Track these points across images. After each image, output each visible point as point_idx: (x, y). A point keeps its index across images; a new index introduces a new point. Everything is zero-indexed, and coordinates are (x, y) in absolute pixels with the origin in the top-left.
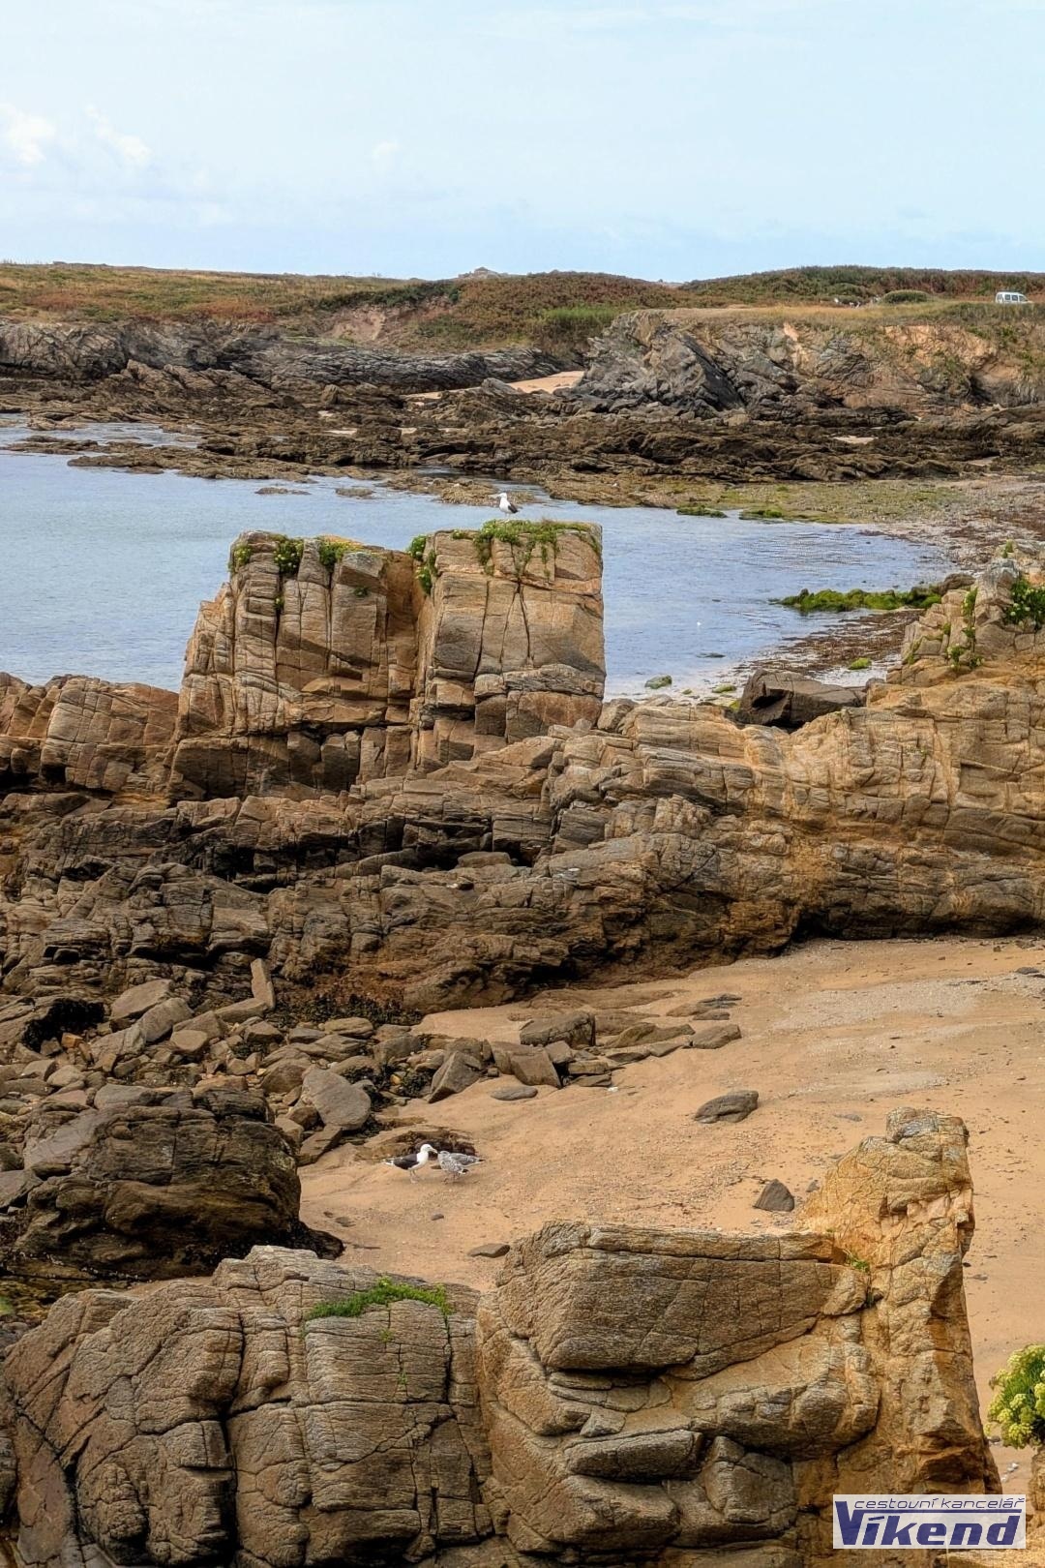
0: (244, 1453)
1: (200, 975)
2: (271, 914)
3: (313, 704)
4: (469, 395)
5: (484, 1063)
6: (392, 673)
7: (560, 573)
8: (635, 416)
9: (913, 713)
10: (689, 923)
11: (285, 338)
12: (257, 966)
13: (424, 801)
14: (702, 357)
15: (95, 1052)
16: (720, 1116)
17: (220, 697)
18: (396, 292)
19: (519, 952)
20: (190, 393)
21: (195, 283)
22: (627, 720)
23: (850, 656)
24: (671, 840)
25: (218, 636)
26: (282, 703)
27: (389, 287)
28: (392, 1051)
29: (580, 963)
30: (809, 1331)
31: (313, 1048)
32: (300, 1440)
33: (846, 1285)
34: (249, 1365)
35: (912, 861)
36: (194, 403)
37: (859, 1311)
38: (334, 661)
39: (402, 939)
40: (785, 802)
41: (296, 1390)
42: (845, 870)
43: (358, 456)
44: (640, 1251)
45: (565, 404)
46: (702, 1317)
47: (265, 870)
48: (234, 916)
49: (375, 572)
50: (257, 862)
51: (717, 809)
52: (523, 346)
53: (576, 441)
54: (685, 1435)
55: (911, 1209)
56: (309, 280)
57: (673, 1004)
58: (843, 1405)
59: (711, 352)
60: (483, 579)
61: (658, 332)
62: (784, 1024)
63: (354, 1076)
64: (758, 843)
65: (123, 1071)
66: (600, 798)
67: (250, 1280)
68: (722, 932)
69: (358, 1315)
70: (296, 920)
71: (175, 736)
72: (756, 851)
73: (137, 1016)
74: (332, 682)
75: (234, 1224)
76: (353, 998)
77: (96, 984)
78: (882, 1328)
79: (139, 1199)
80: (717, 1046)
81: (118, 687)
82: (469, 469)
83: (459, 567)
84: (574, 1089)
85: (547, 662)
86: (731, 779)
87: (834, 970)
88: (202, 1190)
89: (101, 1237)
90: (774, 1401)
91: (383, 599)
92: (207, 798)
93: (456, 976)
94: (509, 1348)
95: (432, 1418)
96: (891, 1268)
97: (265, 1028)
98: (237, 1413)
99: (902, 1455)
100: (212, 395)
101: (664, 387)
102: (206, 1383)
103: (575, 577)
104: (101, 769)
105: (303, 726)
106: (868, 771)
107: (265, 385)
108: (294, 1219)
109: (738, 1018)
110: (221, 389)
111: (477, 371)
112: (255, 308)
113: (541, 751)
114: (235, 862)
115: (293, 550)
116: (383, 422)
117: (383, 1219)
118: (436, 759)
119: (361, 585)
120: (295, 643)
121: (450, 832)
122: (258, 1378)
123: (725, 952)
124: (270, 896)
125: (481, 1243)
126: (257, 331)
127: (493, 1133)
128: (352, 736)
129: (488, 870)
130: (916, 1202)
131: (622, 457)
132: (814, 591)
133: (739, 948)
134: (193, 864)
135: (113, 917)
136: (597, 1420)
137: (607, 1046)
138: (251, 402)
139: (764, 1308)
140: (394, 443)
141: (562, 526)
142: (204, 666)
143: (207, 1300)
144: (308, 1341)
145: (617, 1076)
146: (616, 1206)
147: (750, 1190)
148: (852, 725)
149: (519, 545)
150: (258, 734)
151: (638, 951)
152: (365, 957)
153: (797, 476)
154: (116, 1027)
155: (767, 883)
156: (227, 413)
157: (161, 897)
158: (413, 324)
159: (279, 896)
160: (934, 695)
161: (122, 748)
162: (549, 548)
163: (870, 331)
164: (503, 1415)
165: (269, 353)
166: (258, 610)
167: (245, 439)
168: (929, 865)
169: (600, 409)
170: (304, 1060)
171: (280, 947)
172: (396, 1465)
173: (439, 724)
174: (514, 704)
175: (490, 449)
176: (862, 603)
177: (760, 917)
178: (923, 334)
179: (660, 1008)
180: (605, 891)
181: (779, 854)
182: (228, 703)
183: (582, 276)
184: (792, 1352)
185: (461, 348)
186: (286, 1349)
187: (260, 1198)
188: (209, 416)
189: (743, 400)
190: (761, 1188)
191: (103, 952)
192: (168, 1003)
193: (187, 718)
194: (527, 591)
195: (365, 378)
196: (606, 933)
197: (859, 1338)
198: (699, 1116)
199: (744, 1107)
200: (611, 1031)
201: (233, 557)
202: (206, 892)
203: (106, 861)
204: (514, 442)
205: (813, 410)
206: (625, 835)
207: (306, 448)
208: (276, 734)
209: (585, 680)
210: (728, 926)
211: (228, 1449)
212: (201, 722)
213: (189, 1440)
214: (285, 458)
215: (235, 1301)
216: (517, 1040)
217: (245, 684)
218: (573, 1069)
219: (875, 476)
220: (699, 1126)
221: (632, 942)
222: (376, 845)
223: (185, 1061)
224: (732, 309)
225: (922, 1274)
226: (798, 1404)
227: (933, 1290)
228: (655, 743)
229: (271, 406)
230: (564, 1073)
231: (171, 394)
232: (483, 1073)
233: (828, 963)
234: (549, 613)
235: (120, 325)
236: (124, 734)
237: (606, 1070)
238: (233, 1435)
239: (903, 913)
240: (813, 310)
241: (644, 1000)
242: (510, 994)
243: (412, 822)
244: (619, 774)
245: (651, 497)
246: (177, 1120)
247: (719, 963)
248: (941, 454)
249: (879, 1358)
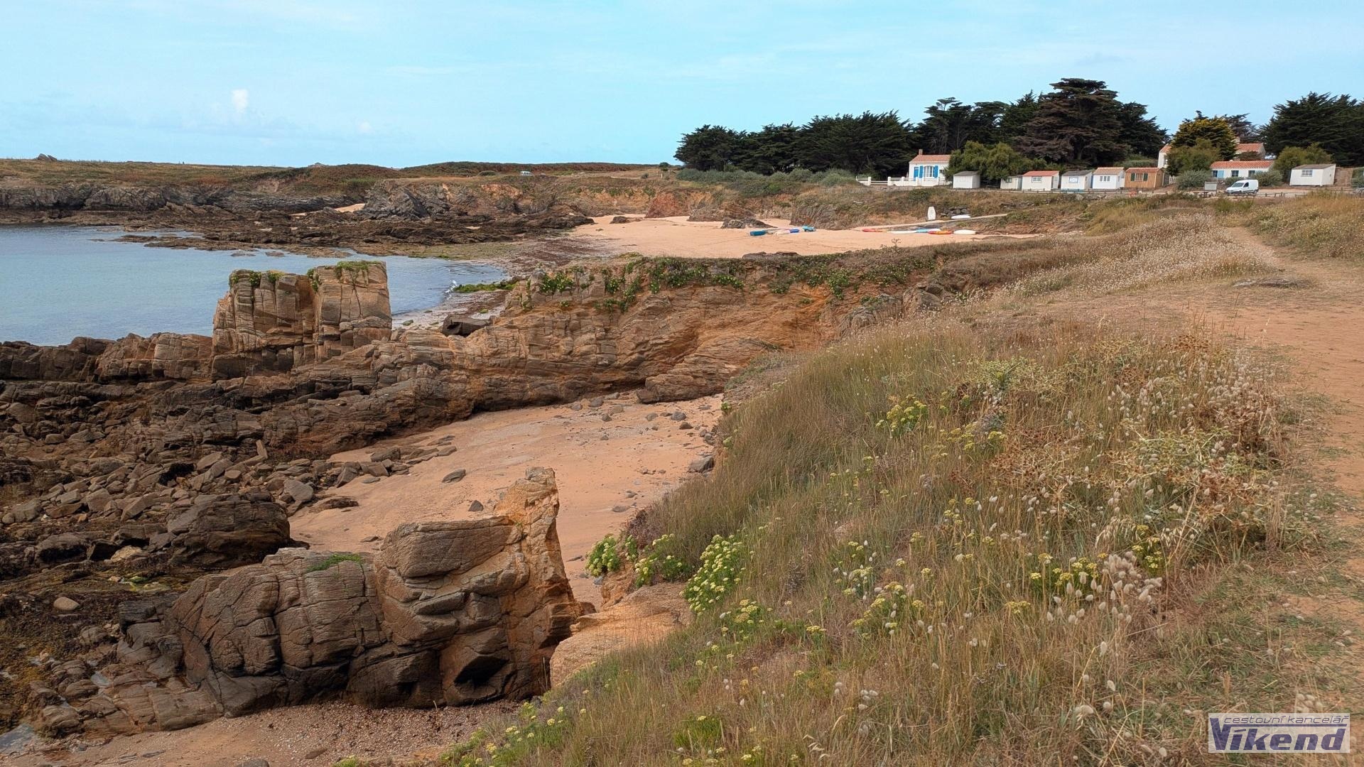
0: (283, 628)
1: (234, 449)
2: (263, 422)
3: (271, 338)
4: (318, 214)
5: (358, 470)
6: (304, 324)
7: (370, 281)
8: (387, 220)
9: (511, 327)
10: (433, 410)
11: (237, 192)
12: (259, 443)
13: (323, 373)
14: (412, 197)
15: (192, 483)
16: (452, 480)
17: (230, 338)
18: (283, 173)
19: (368, 427)
20: (196, 215)
21: (193, 170)
22: (403, 336)
23: (480, 308)
24: (424, 380)
25: (227, 313)
26: (258, 338)
27: (280, 170)
28: (319, 470)
29: (392, 429)
30: (501, 551)
31: (286, 472)
32: (306, 619)
33: (515, 531)
34: (282, 594)
35: (514, 381)
36: (199, 219)
37: (519, 541)
38: (279, 321)
39: (320, 427)
40: (466, 363)
41: (303, 601)
42: (490, 386)
43: (274, 239)
44: (437, 530)
45: (358, 216)
46: (462, 551)
47: (257, 405)
48: (247, 424)
49: (293, 284)
50: (254, 402)
51: (441, 368)
52: (339, 194)
53: (365, 231)
54: (459, 594)
55: (537, 503)
56: (244, 168)
57: (429, 441)
58: (516, 575)
59: (415, 195)
60: (339, 285)
61: (393, 188)
62: (472, 444)
63: (306, 481)
64: (457, 379)
65: (206, 489)
66: (394, 366)
67: (279, 562)
68: (446, 413)
69: (326, 569)
70: (274, 423)
71: (212, 355)
72: (456, 382)
73: (209, 467)
74: (279, 329)
75: (263, 543)
76: (301, 451)
77: (189, 456)
78: (528, 546)
79: (221, 538)
80: (448, 455)
81: (184, 336)
82: (322, 243)
83: (328, 281)
84: (394, 476)
85: (368, 316)
86: (445, 356)
87: (489, 423)
88: (248, 531)
89: (206, 555)
90: (491, 577)
91: (297, 294)
92: (229, 378)
93: (343, 439)
94: (388, 573)
95: (359, 603)
96: (530, 524)
97: (265, 467)
98: (278, 613)
99: (539, 589)
100: (206, 216)
101: (398, 209)
102: (264, 604)
103: (376, 282)
104: (180, 370)
105: (268, 347)
106: (496, 349)
107: (230, 211)
108: (288, 537)
109: (454, 444)
110: (210, 212)
111: (320, 204)
112: (222, 179)
113: (369, 350)
114: (245, 403)
115: (257, 276)
116: (283, 225)
117: (325, 533)
118: (326, 356)
119: (287, 289)
120: (261, 314)
121: (335, 384)
122: (286, 598)
123: (447, 420)
124: (262, 415)
125: (365, 537)
126: (223, 189)
127: (364, 496)
128: (289, 350)
129: (352, 397)
130: (538, 500)
131: (384, 237)
132: (464, 285)
133: (452, 418)
134: (226, 405)
135: (191, 430)
136: (425, 594)
137: (406, 459)
138: (224, 218)
139: (485, 545)
140: (289, 233)
141: (370, 263)
142: (222, 325)
143: (262, 572)
144: (306, 581)
145: (410, 470)
146: (416, 517)
147: (467, 505)
148: (488, 333)
149: (353, 270)
150: (249, 351)
151: (414, 423)
152: (305, 435)
153: (453, 242)
154: (200, 472)
155: (461, 393)
156: (212, 223)
157: (214, 419)
158: (292, 185)
159: (265, 414)
160: (517, 320)
161: (188, 361)
162: (365, 271)
163: (476, 186)
164: (387, 598)
165: (230, 198)
166: (244, 301)
167: (224, 233)
168: (520, 382)
169: (373, 218)
170: (284, 477)
171: (268, 434)
172: (347, 622)
173: (326, 342)
174: (356, 333)
175: (330, 235)
176: (482, 289)
177: (459, 406)
178: (495, 187)
179: (425, 443)
180: (399, 402)
181: (465, 382)
182: (234, 340)
183: (360, 166)
184: (496, 559)
185: (312, 195)
186: (297, 586)
187: (273, 532)
188: (205, 224)
189: (430, 214)
190: (471, 504)
191: (190, 443)
192: (222, 461)
193: (216, 347)
194: (358, 289)
195: (273, 208)
196: (401, 417)
197: (520, 550)
198: (444, 481)
199: (461, 475)
200: (406, 453)
201: (230, 280)
202: (233, 416)
203: (187, 407)
204: (339, 232)
205: (456, 217)
206: (405, 380)
207: (251, 236)
208: (257, 351)
209: (384, 322)
210: (448, 411)
211: (275, 627)
212: (222, 348)
213: (259, 626)
214: (242, 241)
215: (274, 571)
216: (370, 460)
217: (241, 332)
218: (393, 469)
219: (482, 241)
220: (444, 484)
221: (411, 419)
222: (304, 391)
223: (232, 483)
224: (422, 179)
225: (542, 525)
226: (500, 577)
227: (546, 530)
228: (414, 344)
229: (233, 220)
230: (390, 471)
231: (187, 216)
232: (358, 474)
233: (486, 420)
234: (367, 297)
235: (162, 187)
236: (189, 355)
237: (407, 468)
238: (277, 621)
239: (512, 400)
240: (453, 178)
241: (418, 441)
242: (365, 444)
243: (318, 381)
244: (401, 357)
245: (397, 252)
246: (234, 505)
247: (445, 425)
248: (506, 233)
249: (528, 556)
